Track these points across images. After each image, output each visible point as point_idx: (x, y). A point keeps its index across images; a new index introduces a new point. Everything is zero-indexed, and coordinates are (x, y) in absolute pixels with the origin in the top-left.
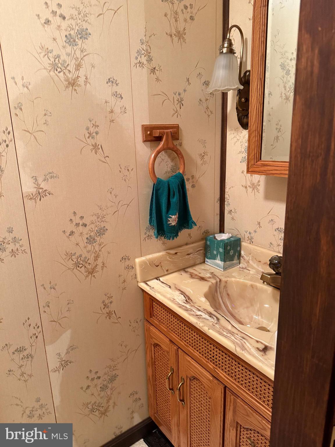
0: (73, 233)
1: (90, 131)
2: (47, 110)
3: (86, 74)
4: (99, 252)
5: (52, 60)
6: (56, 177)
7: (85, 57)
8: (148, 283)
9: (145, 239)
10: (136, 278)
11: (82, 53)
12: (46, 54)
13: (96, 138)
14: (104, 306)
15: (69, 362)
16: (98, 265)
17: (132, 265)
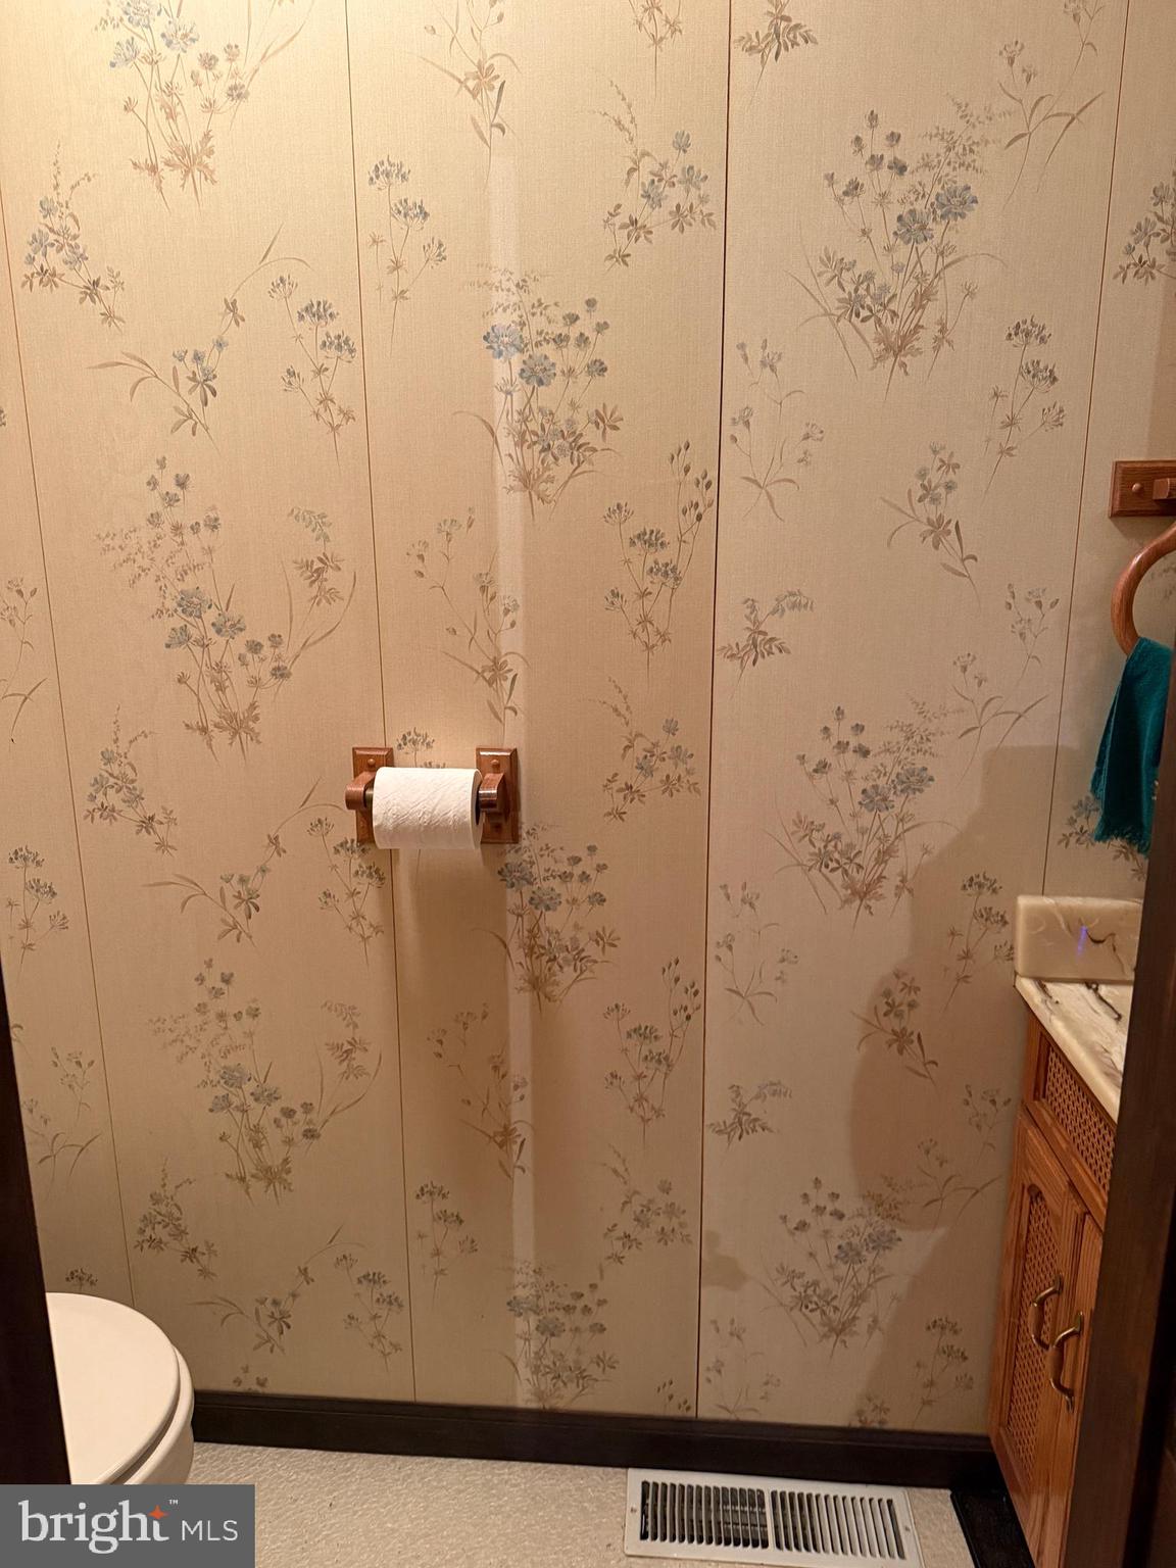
0: (825, 767)
1: (930, 482)
2: (813, 426)
3: (944, 317)
4: (893, 842)
5: (850, 288)
6: (806, 606)
7: (949, 269)
8: (1049, 986)
9: (1066, 838)
10: (1012, 959)
11: (940, 258)
12: (836, 275)
13: (943, 502)
14: (886, 1008)
15: (760, 1125)
16: (885, 877)
17: (1002, 913)
